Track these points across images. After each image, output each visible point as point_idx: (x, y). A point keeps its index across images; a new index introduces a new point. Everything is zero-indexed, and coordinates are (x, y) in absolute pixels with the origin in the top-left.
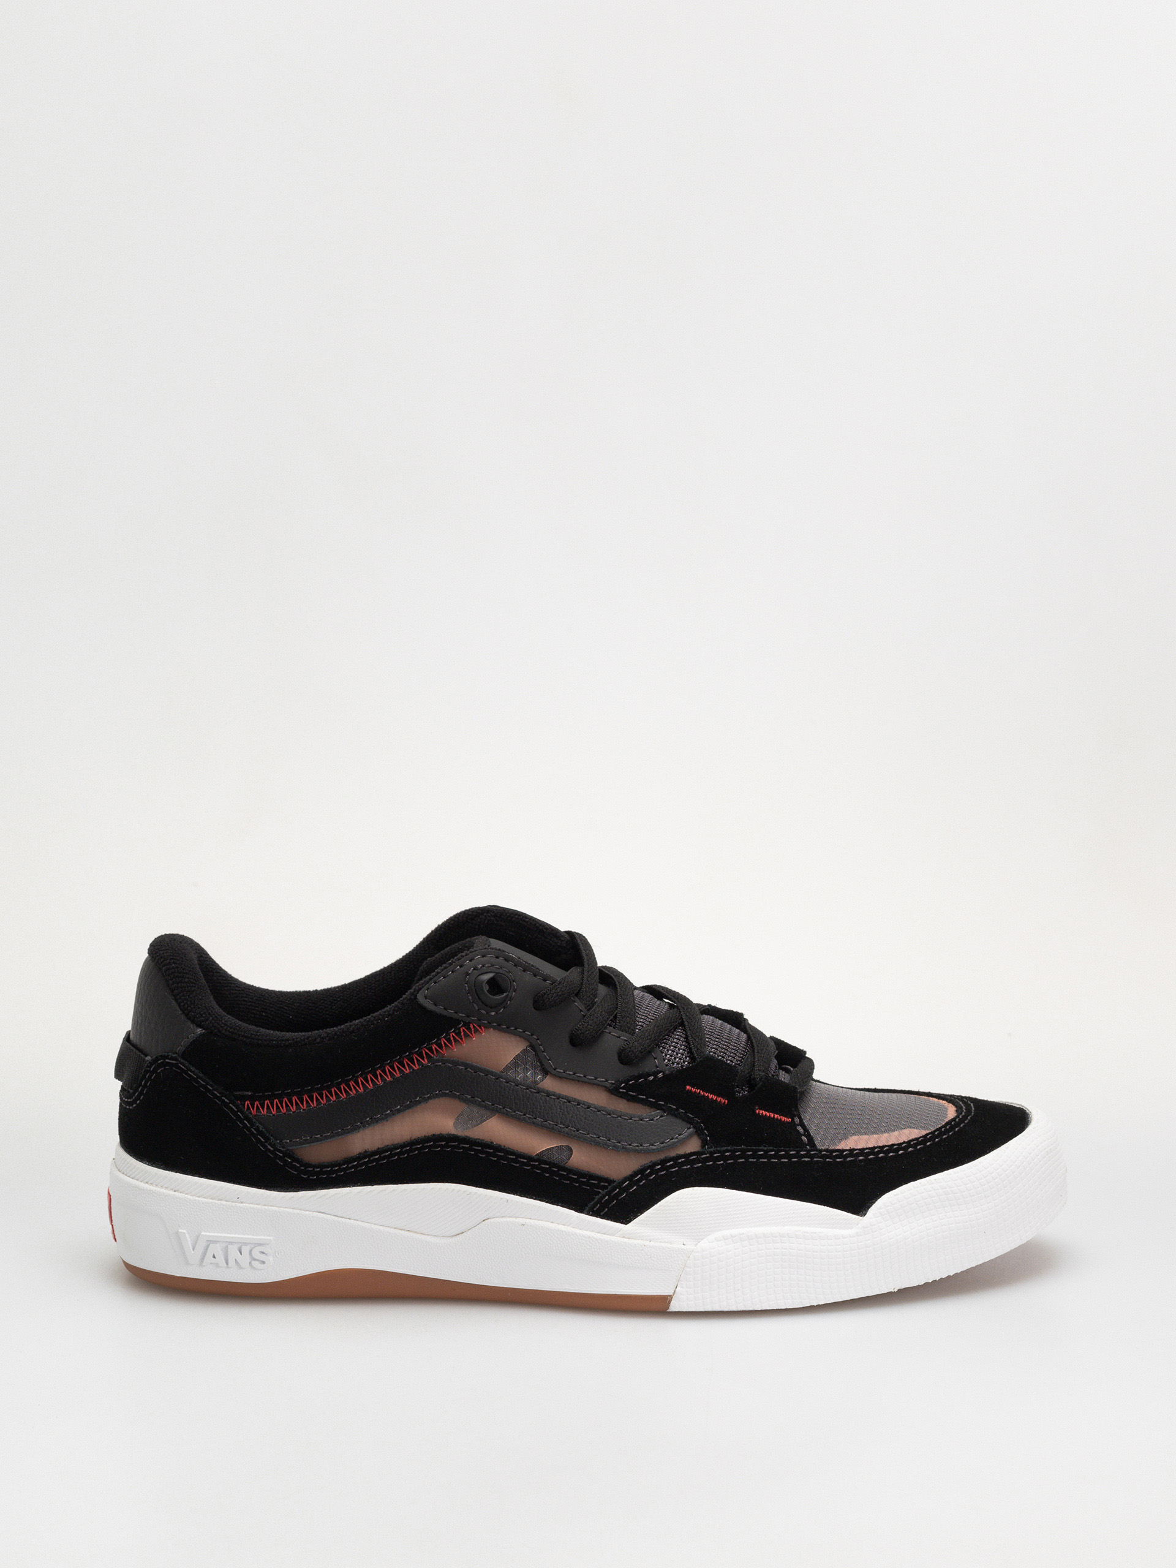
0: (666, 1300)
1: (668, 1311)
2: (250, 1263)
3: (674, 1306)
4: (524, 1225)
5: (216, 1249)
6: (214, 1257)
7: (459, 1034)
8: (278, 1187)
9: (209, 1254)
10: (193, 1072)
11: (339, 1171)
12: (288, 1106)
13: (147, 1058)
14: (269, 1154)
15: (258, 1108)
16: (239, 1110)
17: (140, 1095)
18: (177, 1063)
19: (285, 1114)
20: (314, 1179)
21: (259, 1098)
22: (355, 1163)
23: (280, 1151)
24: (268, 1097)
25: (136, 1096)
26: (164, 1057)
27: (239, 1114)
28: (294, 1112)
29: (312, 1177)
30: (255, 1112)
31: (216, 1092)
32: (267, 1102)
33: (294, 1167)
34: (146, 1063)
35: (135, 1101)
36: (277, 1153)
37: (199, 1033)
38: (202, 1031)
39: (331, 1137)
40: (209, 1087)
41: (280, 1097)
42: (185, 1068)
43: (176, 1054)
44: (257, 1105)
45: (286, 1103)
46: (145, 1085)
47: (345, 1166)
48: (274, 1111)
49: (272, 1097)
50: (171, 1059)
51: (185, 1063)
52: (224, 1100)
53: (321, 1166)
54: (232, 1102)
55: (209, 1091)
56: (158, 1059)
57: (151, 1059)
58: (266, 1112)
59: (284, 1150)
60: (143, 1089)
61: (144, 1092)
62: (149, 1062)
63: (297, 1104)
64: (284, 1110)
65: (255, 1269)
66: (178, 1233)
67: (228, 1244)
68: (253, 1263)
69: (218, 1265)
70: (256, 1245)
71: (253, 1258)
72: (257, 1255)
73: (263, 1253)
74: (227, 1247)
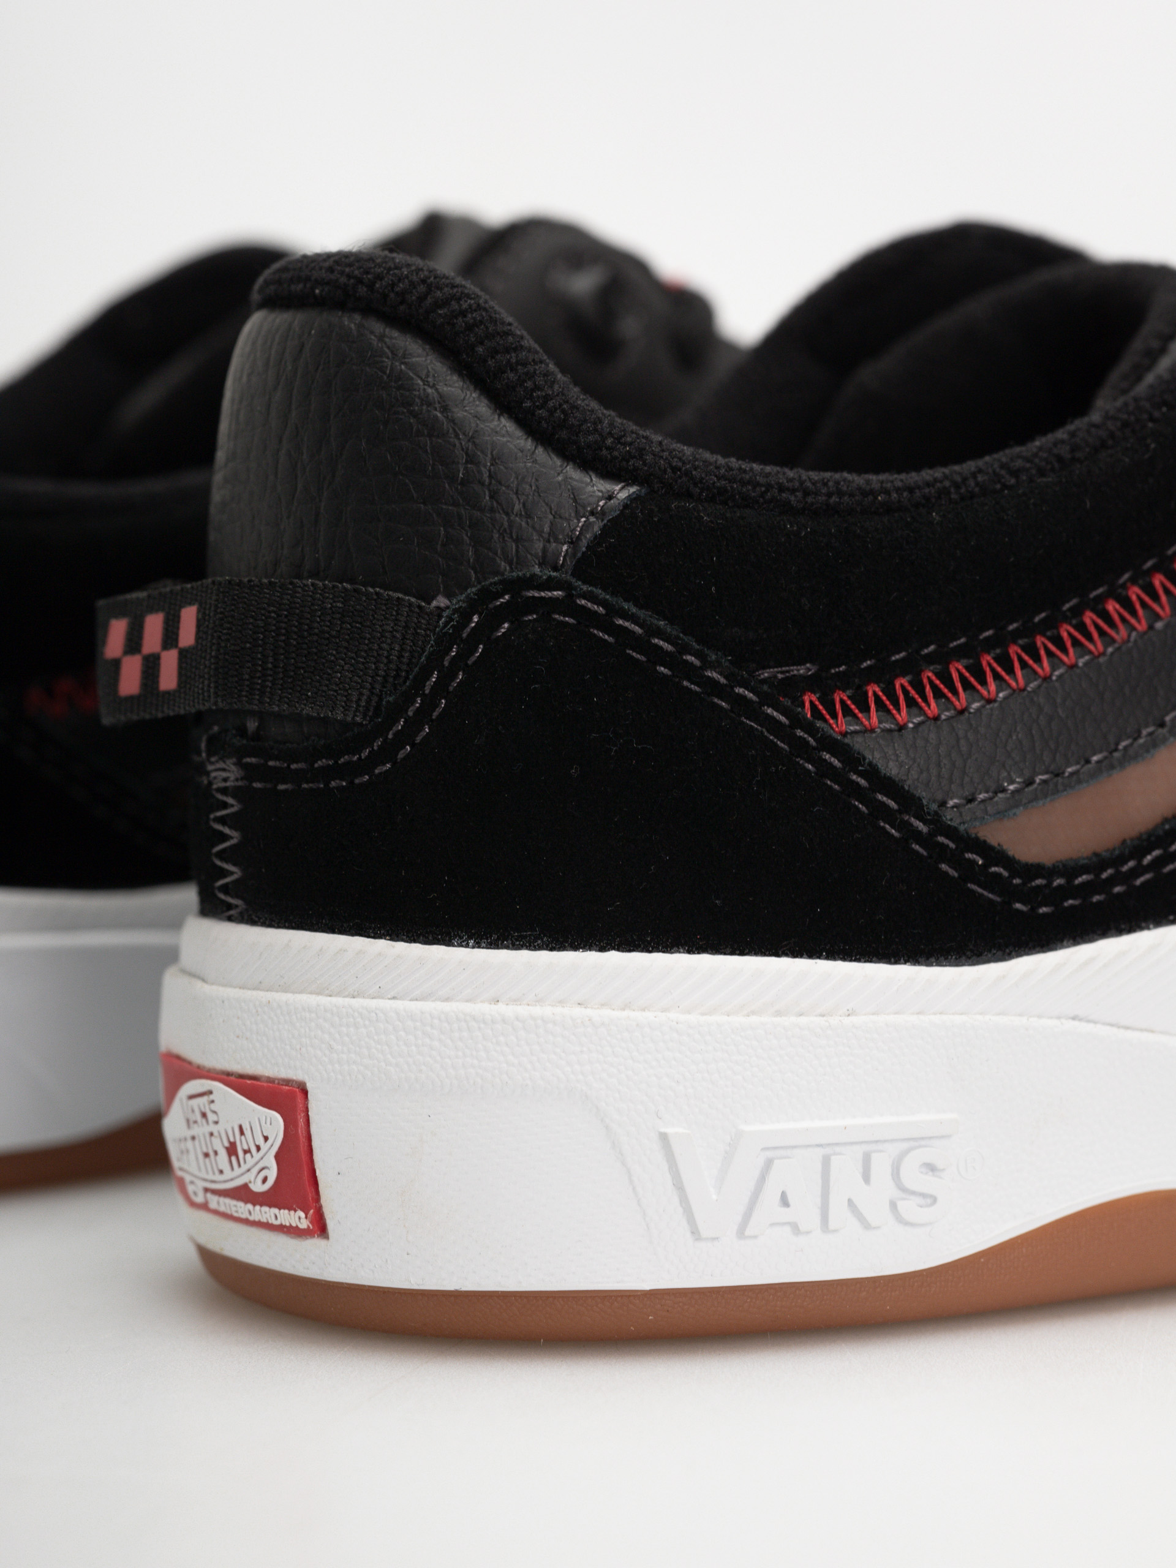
2: (895, 1206)
5: (791, 1176)
6: (785, 1201)
8: (948, 952)
9: (771, 1196)
10: (634, 619)
11: (1112, 881)
12: (944, 696)
13: (434, 603)
14: (916, 847)
15: (847, 711)
16: (797, 721)
17: (413, 726)
18: (570, 596)
19: (936, 719)
20: (1045, 915)
21: (844, 682)
22: (1156, 853)
23: (951, 832)
24: (871, 675)
25: (396, 734)
26: (515, 586)
27: (800, 733)
28: (962, 712)
29: (1044, 910)
30: (841, 725)
31: (715, 675)
32: (873, 689)
33: (993, 883)
34: (440, 617)
35: (388, 752)
36: (941, 839)
37: (623, 493)
38: (633, 490)
39: (1079, 782)
40: (690, 658)
41: (911, 667)
42: (601, 610)
43: (555, 568)
44: (842, 702)
45: (934, 687)
46: (440, 688)
47: (1131, 864)
48: (902, 716)
49: (884, 675)
50: (541, 587)
51: (598, 591)
52: (744, 697)
53: (1070, 869)
54: (767, 699)
55: (690, 672)
56: (487, 595)
57: (460, 601)
58: (875, 720)
59: (962, 828)
60: (431, 702)
61: (435, 715)
62: (455, 611)
63: (967, 686)
64: (933, 708)
65: (907, 1224)
66: (664, 1137)
67: (828, 1151)
68: (900, 1204)
69: (795, 1228)
70: (905, 1145)
71: (904, 1190)
72: (913, 1177)
73: (931, 1168)
74: (826, 1162)
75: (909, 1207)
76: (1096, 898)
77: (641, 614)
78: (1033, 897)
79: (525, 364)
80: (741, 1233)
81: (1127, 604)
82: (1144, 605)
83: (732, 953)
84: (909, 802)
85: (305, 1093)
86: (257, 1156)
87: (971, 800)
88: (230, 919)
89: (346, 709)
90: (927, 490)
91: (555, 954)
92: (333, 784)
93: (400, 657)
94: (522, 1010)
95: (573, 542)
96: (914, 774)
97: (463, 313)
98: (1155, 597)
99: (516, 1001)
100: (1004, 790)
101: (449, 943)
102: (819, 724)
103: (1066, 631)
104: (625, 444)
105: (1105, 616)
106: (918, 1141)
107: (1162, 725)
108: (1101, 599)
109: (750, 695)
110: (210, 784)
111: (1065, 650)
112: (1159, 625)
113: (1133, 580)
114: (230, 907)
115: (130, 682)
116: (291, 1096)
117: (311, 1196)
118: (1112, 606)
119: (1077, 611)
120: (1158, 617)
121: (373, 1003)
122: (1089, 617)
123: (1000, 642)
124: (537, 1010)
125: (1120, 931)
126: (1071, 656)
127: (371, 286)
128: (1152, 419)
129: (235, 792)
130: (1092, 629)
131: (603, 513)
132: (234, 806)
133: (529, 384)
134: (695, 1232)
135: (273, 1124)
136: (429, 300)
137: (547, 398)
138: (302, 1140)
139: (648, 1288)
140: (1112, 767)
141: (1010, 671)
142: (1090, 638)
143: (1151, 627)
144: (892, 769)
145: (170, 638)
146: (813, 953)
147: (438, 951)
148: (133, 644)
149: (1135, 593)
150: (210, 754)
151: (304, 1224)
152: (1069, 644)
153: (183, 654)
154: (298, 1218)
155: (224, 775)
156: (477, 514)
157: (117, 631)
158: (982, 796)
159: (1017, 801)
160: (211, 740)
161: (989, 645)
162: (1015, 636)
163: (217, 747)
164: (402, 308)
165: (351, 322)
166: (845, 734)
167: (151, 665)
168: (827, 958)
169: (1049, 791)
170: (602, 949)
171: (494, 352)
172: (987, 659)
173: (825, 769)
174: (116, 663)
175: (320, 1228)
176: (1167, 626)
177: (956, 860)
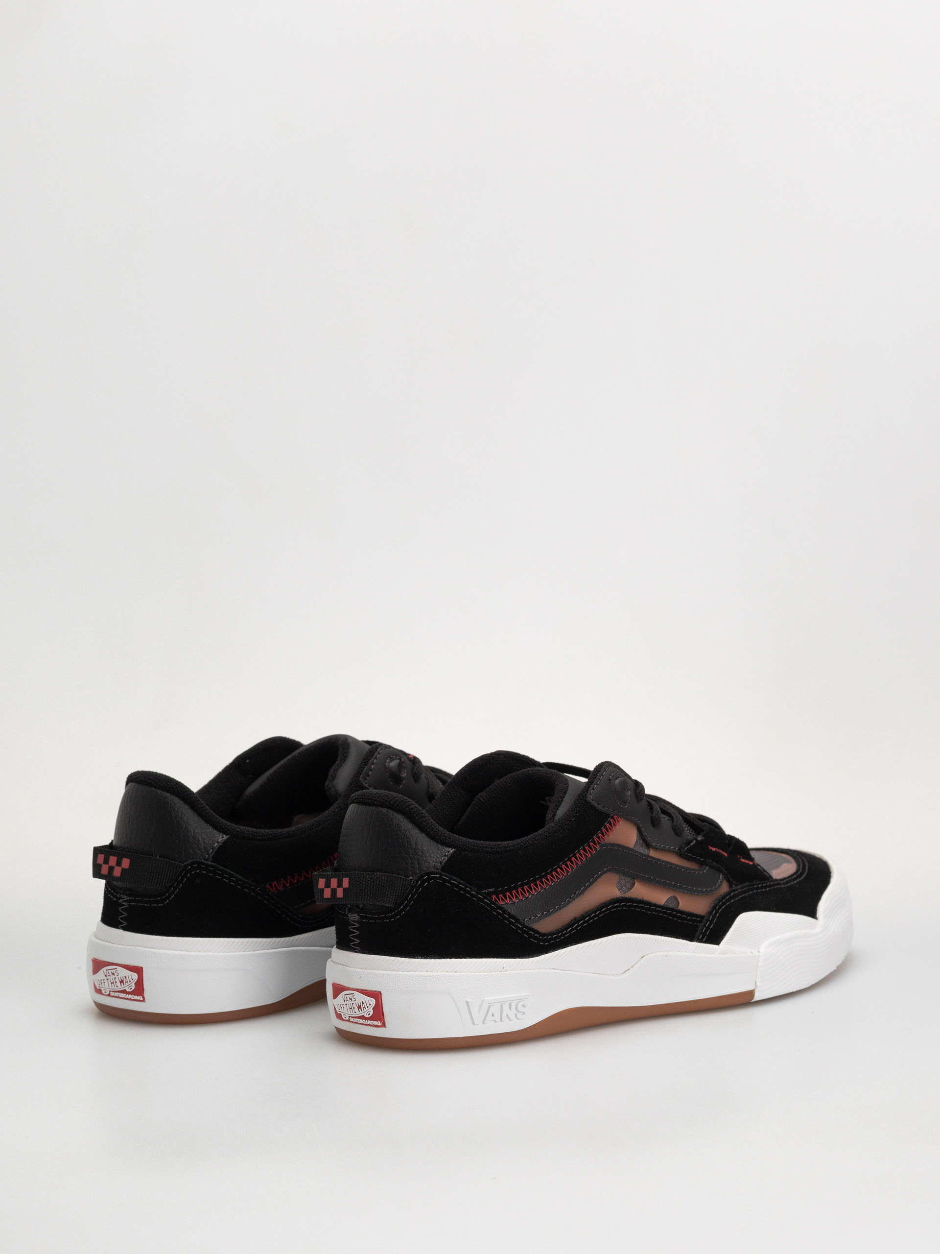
0: (751, 993)
1: (753, 1001)
2: (516, 1015)
3: (757, 997)
4: (667, 956)
5: (495, 1009)
6: (493, 1015)
7: (610, 824)
8: (527, 955)
9: (490, 1014)
10: (455, 880)
11: (561, 936)
12: (523, 894)
13: (410, 878)
14: (519, 931)
15: (502, 899)
16: (492, 903)
17: (405, 907)
18: (441, 876)
19: (522, 900)
20: (547, 945)
21: (501, 892)
22: (570, 928)
23: (527, 927)
24: (507, 890)
25: (401, 909)
26: (428, 874)
27: (492, 905)
28: (527, 898)
29: (546, 944)
30: (501, 903)
31: (473, 893)
32: (508, 894)
33: (536, 938)
34: (411, 882)
35: (399, 913)
36: (524, 929)
37: (452, 851)
38: (454, 850)
39: (554, 913)
40: (468, 889)
41: (516, 888)
42: (448, 879)
43: (437, 869)
44: (501, 897)
45: (521, 892)
46: (412, 898)
47: (565, 931)
48: (514, 900)
49: (510, 890)
50: (435, 874)
51: (447, 874)
52: (480, 897)
53: (552, 934)
54: (485, 898)
55: (468, 892)
56: (422, 876)
57: (416, 878)
58: (508, 901)
59: (529, 926)
60: (409, 902)
61: (410, 904)
62: (415, 880)
63: (528, 891)
64: (521, 897)
65: (519, 1019)
66: (467, 1002)
67: (501, 1003)
68: (517, 1015)
69: (495, 1021)
70: (519, 1001)
71: (518, 1011)
72: (520, 1008)
73: (524, 1006)
74: (502, 1006)
75: (519, 1015)
76: (558, 940)
77: (457, 879)
78: (544, 941)
79: (427, 820)
80: (483, 1023)
81: (562, 869)
82: (566, 869)
83: (479, 958)
84: (517, 920)
85: (381, 994)
86: (367, 1009)
87: (530, 919)
88: (355, 952)
89: (389, 904)
90: (518, 846)
91: (440, 960)
92: (385, 921)
93: (401, 891)
94: (434, 974)
95: (441, 863)
96: (517, 914)
97: (412, 809)
98: (568, 867)
99: (432, 971)
100: (537, 916)
101: (415, 958)
102: (497, 903)
103: (549, 876)
104: (451, 839)
105: (557, 872)
106: (521, 1000)
107: (571, 898)
108: (556, 869)
109: (488, 902)
110: (349, 919)
111: (549, 881)
112: (569, 874)
113: (563, 863)
114: (355, 949)
115: (327, 894)
116: (378, 995)
117: (382, 1018)
118: (559, 870)
119: (551, 872)
120: (569, 872)
121: (398, 973)
122: (554, 873)
123: (535, 881)
124: (437, 973)
125: (563, 948)
126: (550, 883)
127: (390, 802)
128: (566, 825)
129: (357, 922)
130: (555, 876)
131: (447, 856)
132: (357, 925)
133: (428, 825)
134: (474, 1023)
135: (373, 1002)
136: (404, 806)
137: (433, 829)
138: (381, 1007)
139: (463, 1036)
140: (560, 909)
141: (537, 887)
142: (554, 878)
143: (567, 874)
144: (512, 913)
145: (340, 884)
146: (497, 957)
147: (412, 960)
148: (328, 885)
149: (563, 866)
150: (349, 912)
151: (380, 1024)
152: (550, 880)
153: (344, 889)
154: (378, 1023)
155: (354, 918)
156: (418, 857)
157: (322, 883)
158: (532, 918)
159: (540, 918)
160: (349, 909)
161: (532, 881)
162: (538, 878)
163: (350, 910)
164: (397, 808)
165: (384, 810)
166: (502, 905)
167: (334, 892)
168: (500, 958)
169: (547, 916)
170: (451, 958)
171: (420, 818)
172: (532, 885)
173: (499, 914)
174: (322, 890)
175: (384, 1025)
176: (570, 874)
177: (528, 934)
